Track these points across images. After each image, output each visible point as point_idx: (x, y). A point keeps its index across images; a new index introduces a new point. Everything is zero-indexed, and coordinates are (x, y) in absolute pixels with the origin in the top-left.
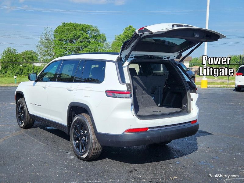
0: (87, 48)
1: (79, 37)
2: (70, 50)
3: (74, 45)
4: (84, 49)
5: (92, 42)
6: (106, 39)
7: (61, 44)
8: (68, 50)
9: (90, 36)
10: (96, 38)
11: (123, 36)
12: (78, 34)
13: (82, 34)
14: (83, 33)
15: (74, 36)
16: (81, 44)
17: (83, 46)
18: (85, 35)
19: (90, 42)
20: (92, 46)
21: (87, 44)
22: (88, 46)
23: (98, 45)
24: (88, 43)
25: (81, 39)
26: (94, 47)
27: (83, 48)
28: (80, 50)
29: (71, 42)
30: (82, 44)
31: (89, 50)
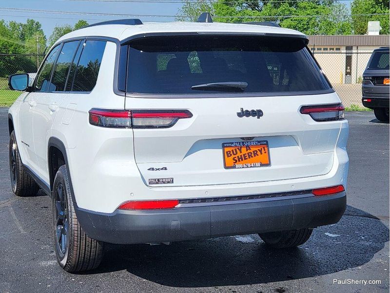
0: (289, 20)
3: (258, 13)
7: (229, 11)
16: (274, 11)
19: (297, 7)
21: (289, 10)
22: (291, 13)
23: (317, 13)
24: (293, 9)
26: (306, 18)
30: (279, 10)
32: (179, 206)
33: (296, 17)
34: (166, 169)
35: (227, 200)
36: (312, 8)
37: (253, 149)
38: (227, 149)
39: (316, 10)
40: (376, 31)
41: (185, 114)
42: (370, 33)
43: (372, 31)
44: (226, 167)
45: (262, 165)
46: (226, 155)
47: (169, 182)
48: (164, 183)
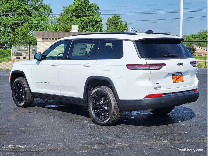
1: (17, 8)
2: (5, 25)
4: (23, 25)
5: (33, 15)
6: (51, 11)
8: (3, 25)
9: (30, 7)
10: (38, 11)
11: (73, 8)
12: (16, 5)
13: (21, 5)
14: (21, 3)
15: (10, 8)
16: (19, 18)
17: (22, 20)
18: (25, 7)
19: (31, 16)
20: (35, 21)
21: (27, 18)
22: (28, 20)
23: (42, 19)
24: (29, 17)
25: (20, 11)
26: (37, 22)
27: (22, 23)
28: (18, 26)
29: (7, 15)
31: (30, 25)
32: (163, 95)
33: (31, 22)
34: (158, 83)
35: (172, 94)
36: (39, 17)
37: (179, 76)
38: (173, 76)
39: (41, 18)
40: (76, 30)
41: (164, 65)
42: (73, 31)
43: (74, 30)
44: (174, 83)
45: (182, 82)
46: (173, 78)
47: (159, 88)
48: (158, 88)
